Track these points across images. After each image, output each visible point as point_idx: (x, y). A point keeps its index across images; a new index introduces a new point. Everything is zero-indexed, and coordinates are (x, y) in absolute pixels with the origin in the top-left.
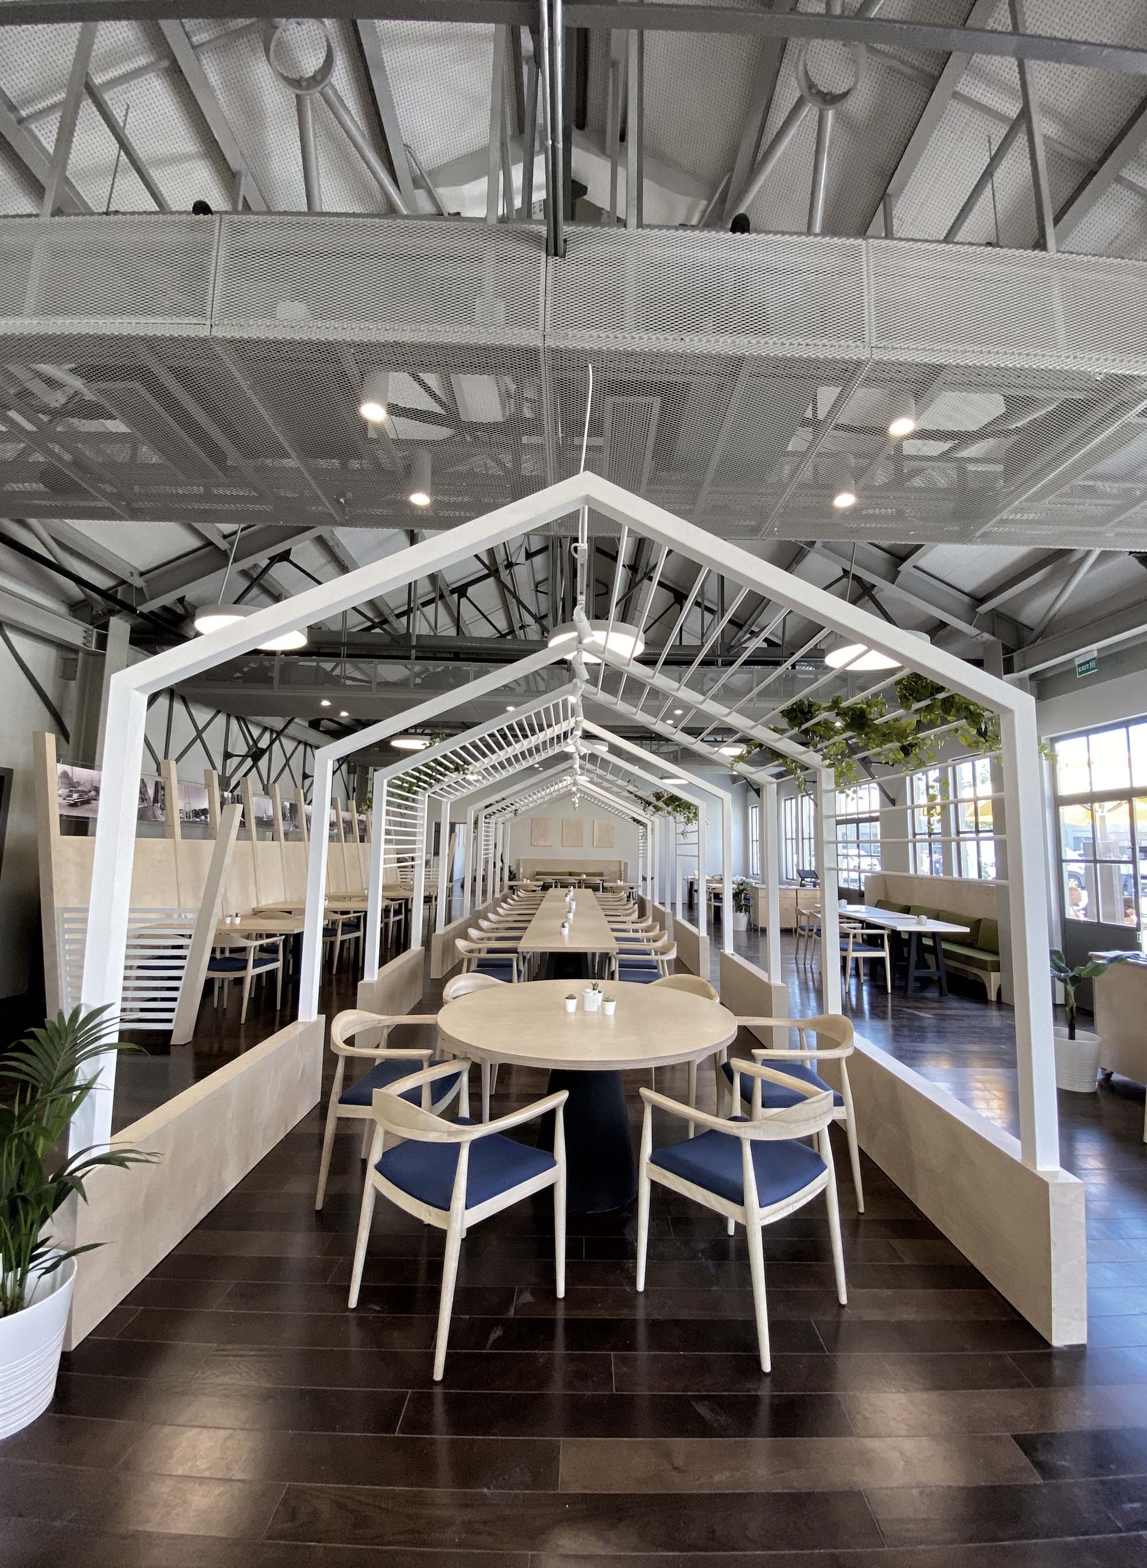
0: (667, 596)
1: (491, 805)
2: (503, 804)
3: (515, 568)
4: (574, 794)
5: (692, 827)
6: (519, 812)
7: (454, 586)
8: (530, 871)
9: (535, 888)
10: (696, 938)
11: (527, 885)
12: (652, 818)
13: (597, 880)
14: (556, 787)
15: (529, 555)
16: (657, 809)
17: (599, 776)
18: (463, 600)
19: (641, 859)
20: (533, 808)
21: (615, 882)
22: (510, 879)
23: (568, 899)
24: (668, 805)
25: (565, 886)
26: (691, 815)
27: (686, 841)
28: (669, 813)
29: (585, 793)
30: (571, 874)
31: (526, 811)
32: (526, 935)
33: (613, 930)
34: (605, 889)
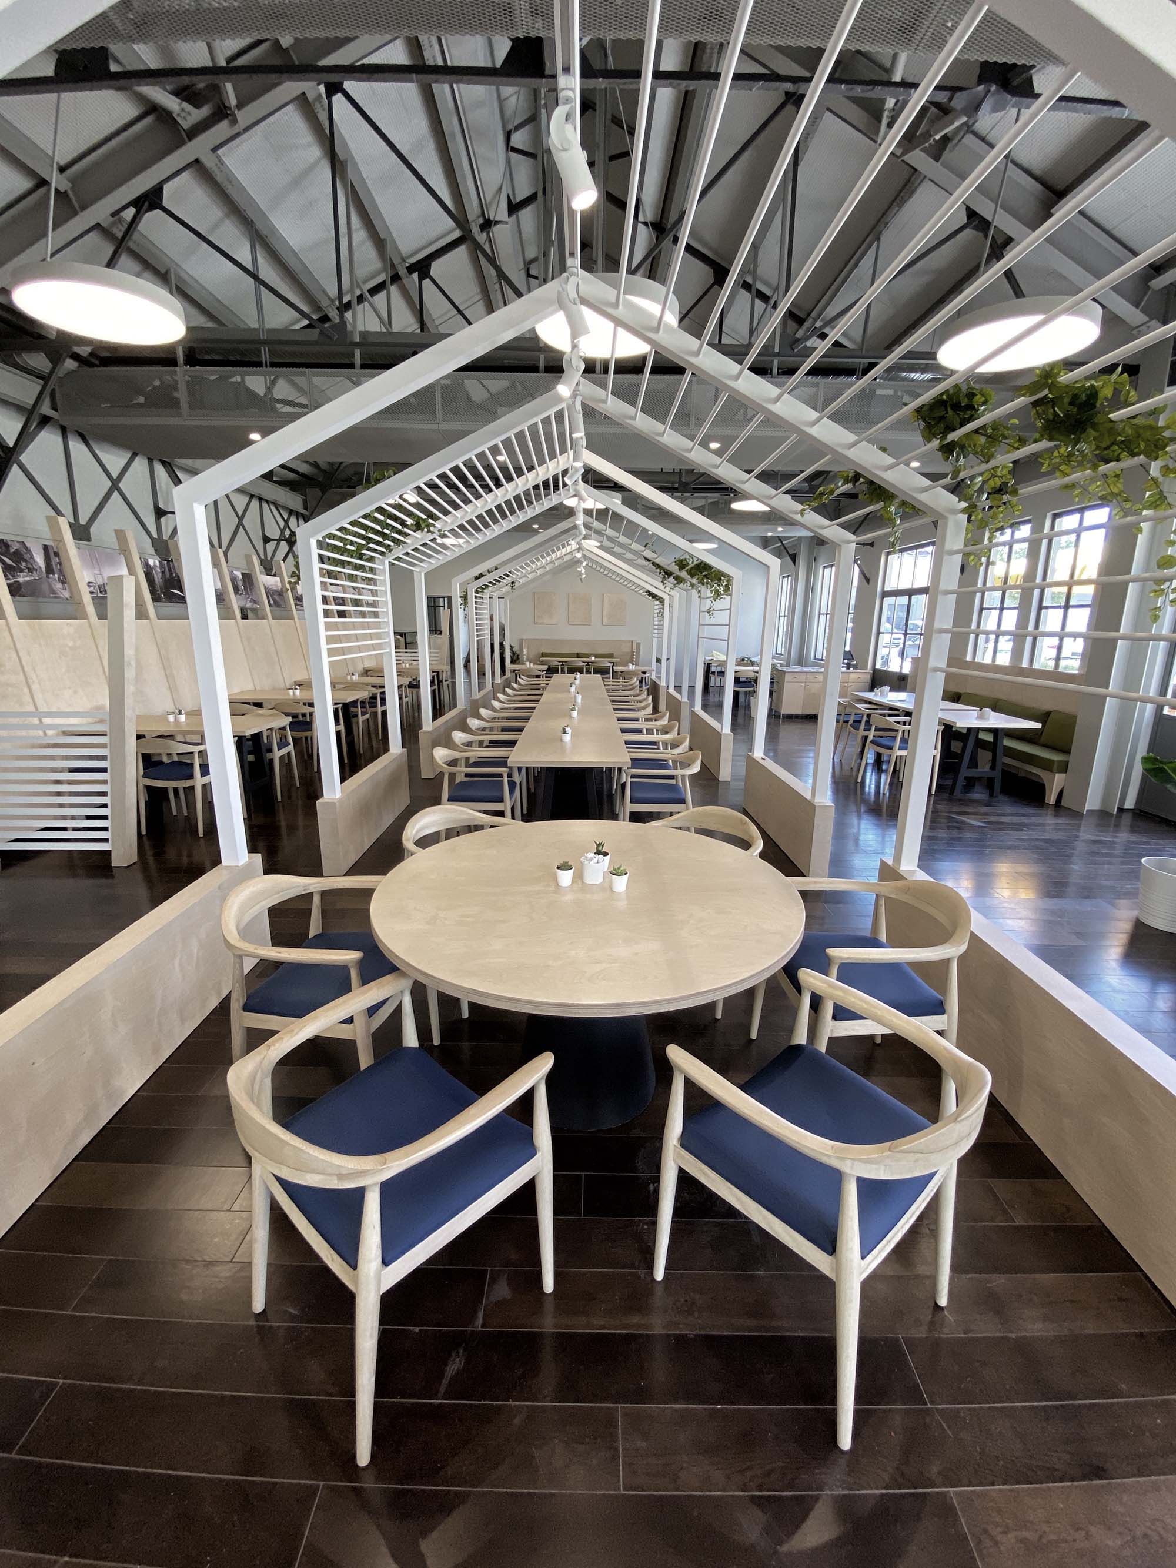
0: (703, 273)
1: (481, 575)
2: (495, 575)
3: (496, 229)
4: (578, 562)
5: (724, 602)
6: (516, 584)
7: (413, 260)
8: (533, 653)
9: (538, 673)
10: (719, 735)
11: (530, 670)
12: (672, 592)
13: (606, 663)
14: (559, 553)
15: (514, 208)
16: (679, 580)
17: (609, 539)
18: (427, 282)
19: (655, 640)
20: (533, 580)
21: (627, 665)
22: (513, 662)
23: (573, 689)
24: (692, 576)
25: (572, 670)
26: (721, 589)
27: (712, 621)
28: (692, 585)
29: (593, 561)
30: (578, 656)
31: (524, 584)
32: (522, 738)
33: (624, 731)
34: (615, 675)
